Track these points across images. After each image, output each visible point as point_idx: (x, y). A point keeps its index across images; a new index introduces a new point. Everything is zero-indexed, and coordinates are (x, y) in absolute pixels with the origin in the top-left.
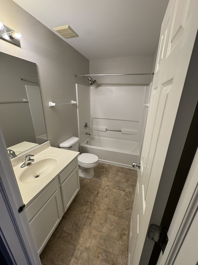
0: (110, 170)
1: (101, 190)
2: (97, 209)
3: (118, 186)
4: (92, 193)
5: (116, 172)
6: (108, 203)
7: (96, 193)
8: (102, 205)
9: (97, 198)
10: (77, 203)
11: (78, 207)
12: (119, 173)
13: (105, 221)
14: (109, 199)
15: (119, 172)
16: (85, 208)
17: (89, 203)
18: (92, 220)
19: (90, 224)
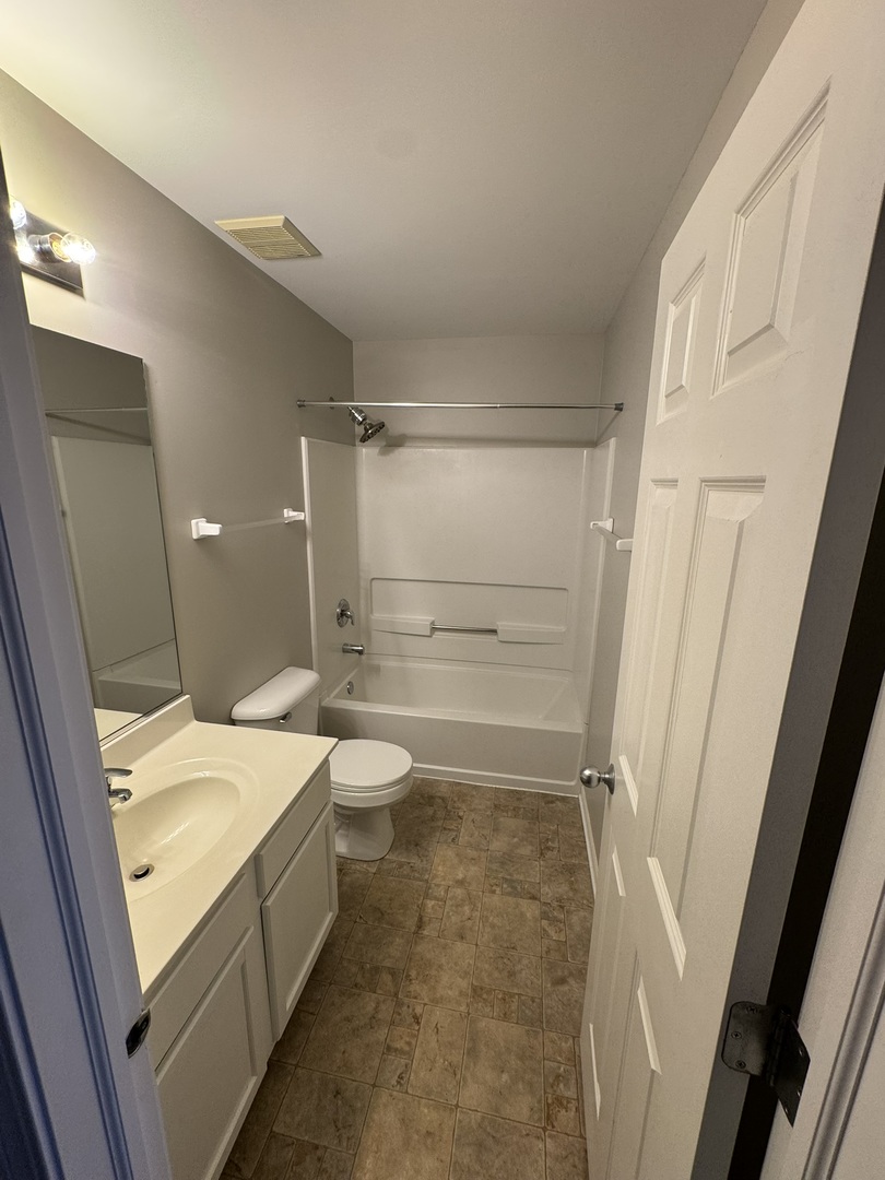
0: (464, 807)
1: (433, 907)
2: (426, 1001)
3: (506, 880)
4: (392, 925)
5: (489, 813)
6: (472, 962)
7: (411, 923)
8: (445, 979)
9: (419, 949)
10: (330, 984)
11: (333, 1004)
12: (502, 819)
13: (468, 1053)
14: (477, 945)
15: (505, 814)
16: (369, 1002)
17: (386, 978)
18: (410, 1055)
19: (401, 1077)
